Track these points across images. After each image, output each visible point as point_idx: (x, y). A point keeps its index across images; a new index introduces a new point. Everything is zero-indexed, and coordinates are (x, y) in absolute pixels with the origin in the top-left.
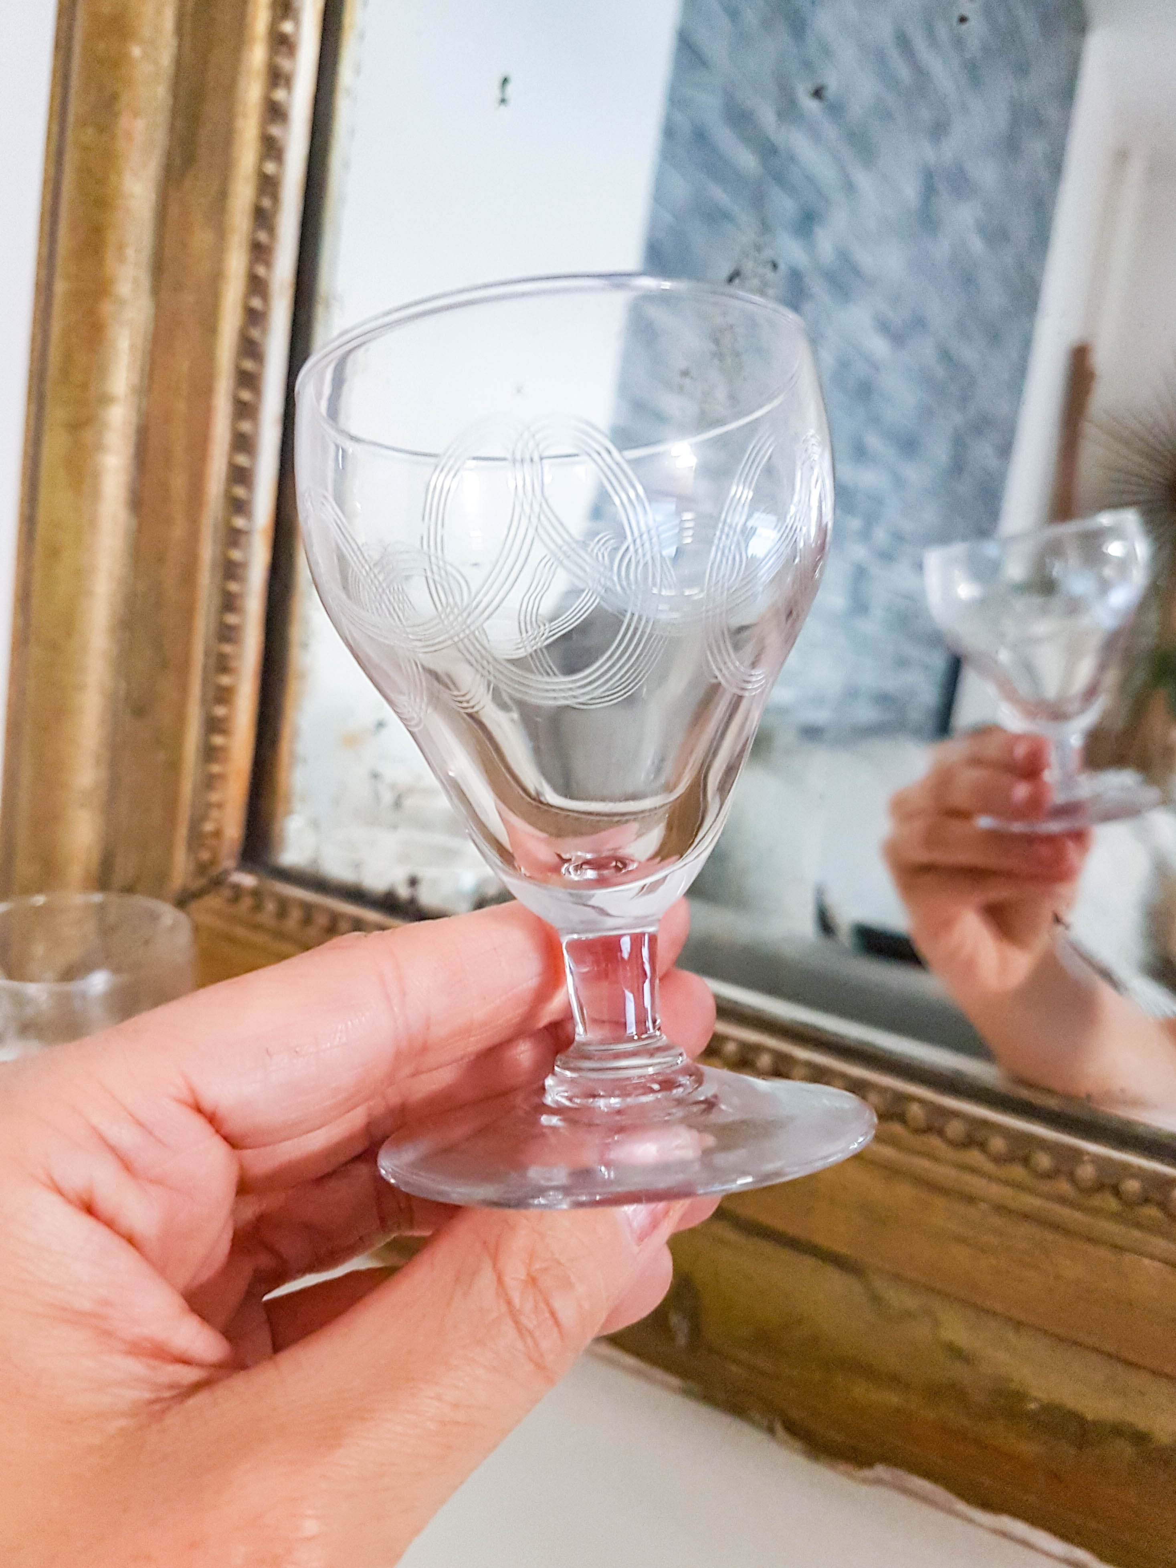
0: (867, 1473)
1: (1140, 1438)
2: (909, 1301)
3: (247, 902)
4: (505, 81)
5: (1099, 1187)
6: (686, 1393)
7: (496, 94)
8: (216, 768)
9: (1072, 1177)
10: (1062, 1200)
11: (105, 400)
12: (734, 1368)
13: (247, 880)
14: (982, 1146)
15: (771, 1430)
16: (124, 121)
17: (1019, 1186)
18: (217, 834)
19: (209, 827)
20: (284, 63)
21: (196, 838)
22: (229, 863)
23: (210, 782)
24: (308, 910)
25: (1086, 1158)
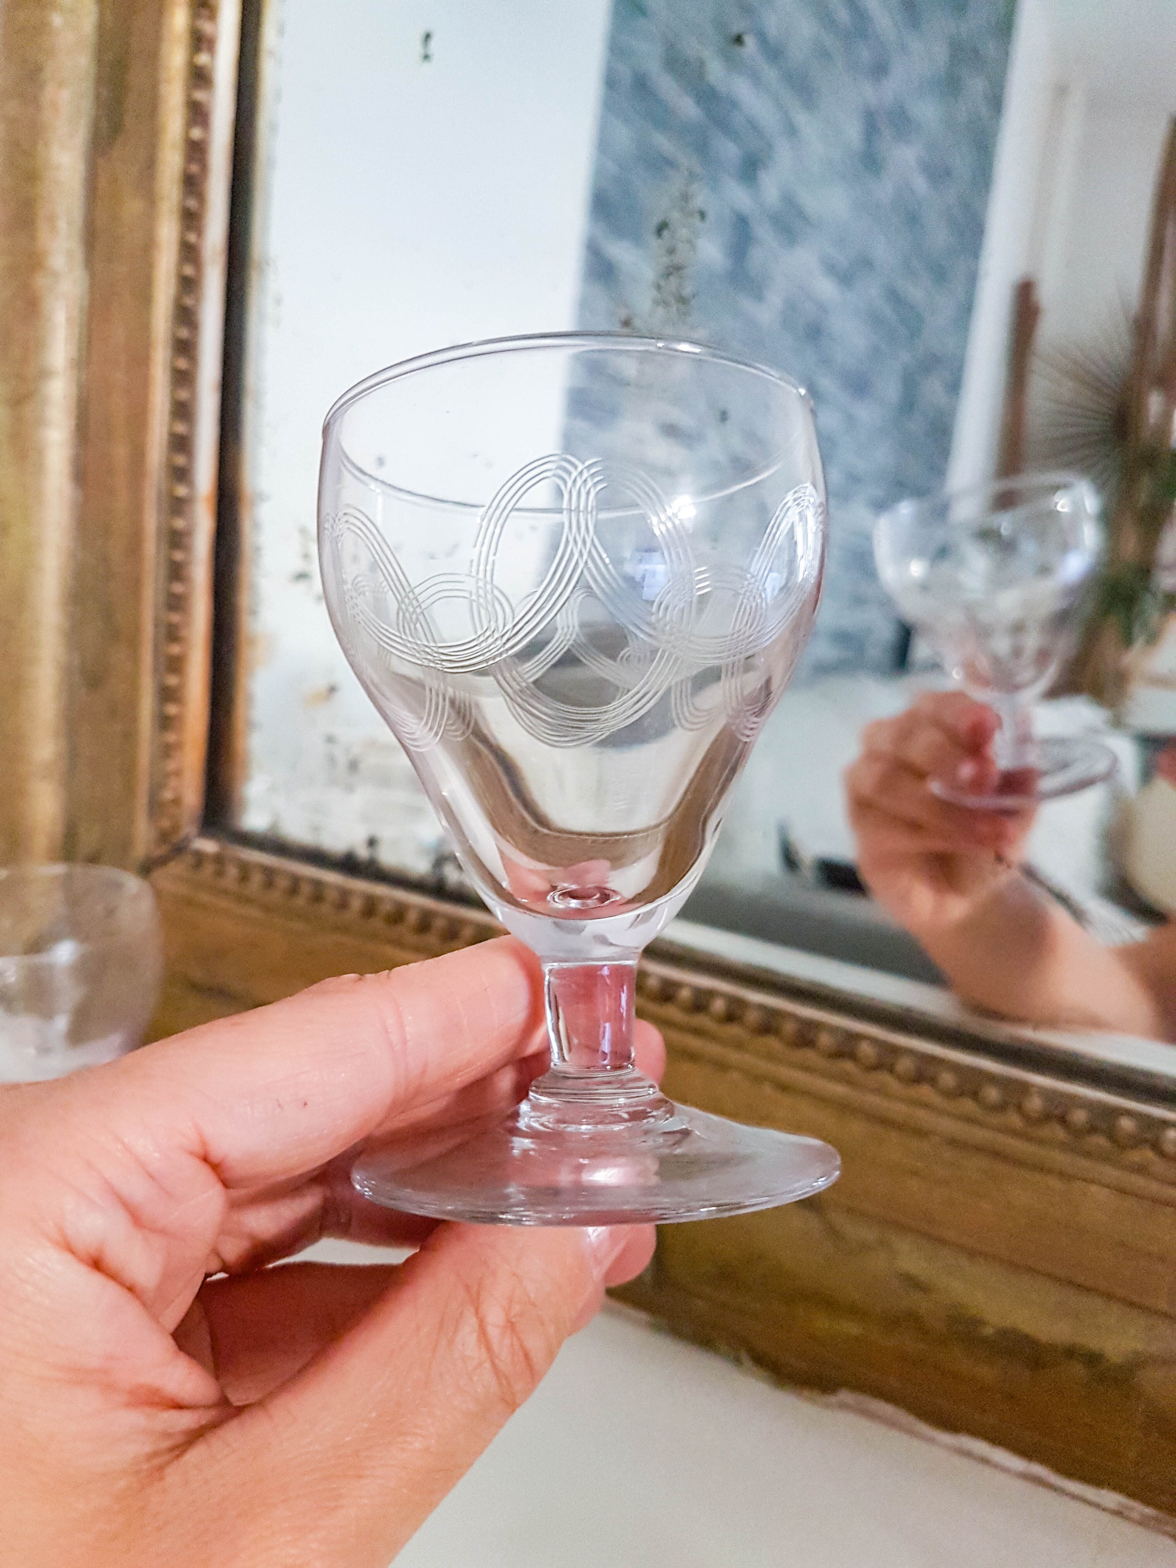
0: (833, 1399)
1: (1093, 1359)
2: (868, 1234)
3: (209, 869)
4: (428, 37)
5: (1046, 1117)
6: (656, 1328)
7: (419, 49)
8: (171, 737)
9: (1019, 1108)
10: (1014, 1133)
11: (44, 374)
12: (700, 1303)
13: (208, 846)
14: (932, 1081)
15: (737, 1361)
16: (49, 92)
17: (969, 1120)
18: (177, 801)
19: (168, 795)
20: (206, 27)
21: (156, 807)
22: (189, 828)
23: (167, 751)
24: (269, 873)
25: (1034, 1090)
